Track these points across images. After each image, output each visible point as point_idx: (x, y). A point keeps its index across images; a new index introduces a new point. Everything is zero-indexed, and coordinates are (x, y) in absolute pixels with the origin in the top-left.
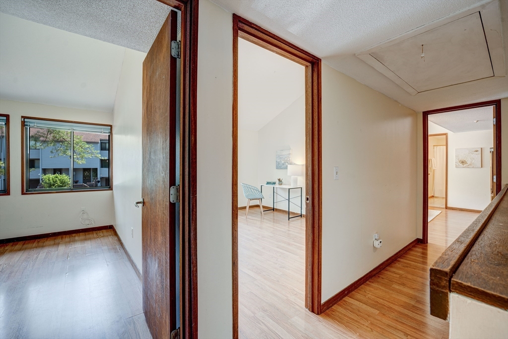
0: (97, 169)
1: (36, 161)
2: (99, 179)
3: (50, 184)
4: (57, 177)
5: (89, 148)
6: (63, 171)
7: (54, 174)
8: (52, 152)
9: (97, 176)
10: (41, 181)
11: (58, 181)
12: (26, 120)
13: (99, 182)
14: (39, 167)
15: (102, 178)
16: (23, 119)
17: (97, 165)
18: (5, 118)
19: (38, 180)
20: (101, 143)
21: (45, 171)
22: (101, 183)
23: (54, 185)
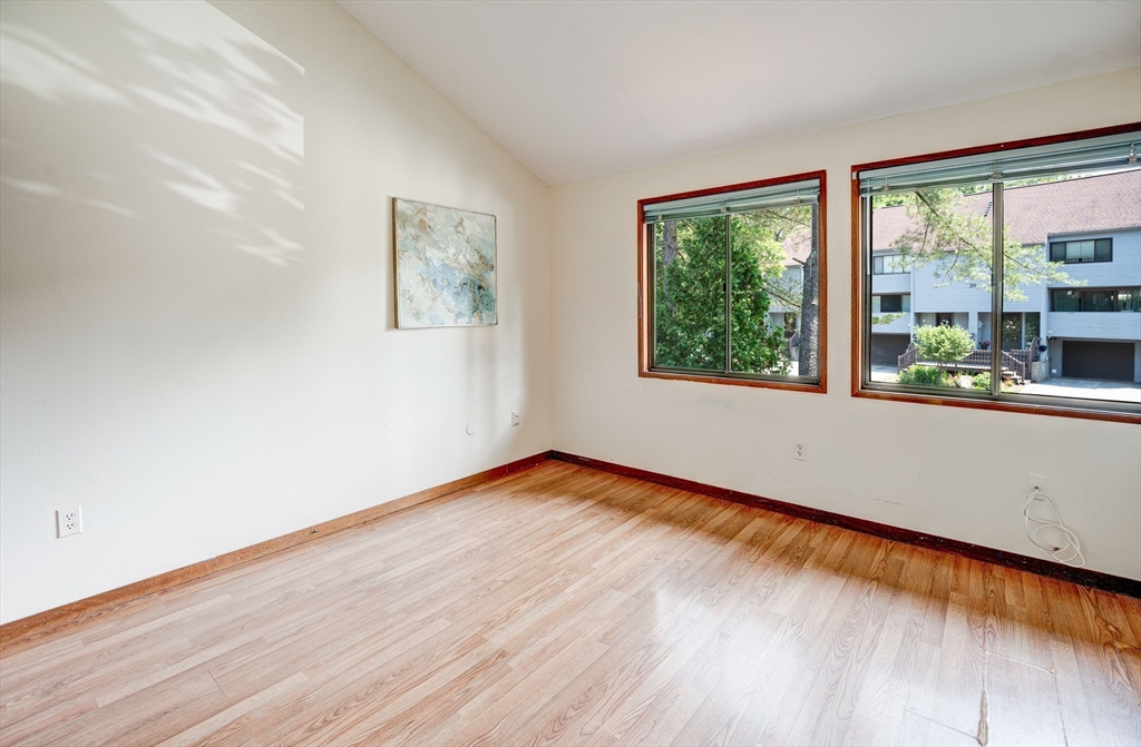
0: (1039, 313)
1: (904, 297)
2: (1044, 342)
3: (930, 348)
4: (942, 333)
5: (1028, 256)
6: (955, 320)
7: (937, 326)
8: (937, 275)
9: (1038, 335)
10: (912, 339)
11: (947, 343)
12: (863, 175)
13: (1042, 349)
14: (908, 311)
15: (1051, 340)
16: (855, 174)
17: (1040, 304)
18: (816, 182)
19: (907, 337)
20: (1051, 244)
21: (919, 317)
22: (1049, 353)
23: (937, 350)
